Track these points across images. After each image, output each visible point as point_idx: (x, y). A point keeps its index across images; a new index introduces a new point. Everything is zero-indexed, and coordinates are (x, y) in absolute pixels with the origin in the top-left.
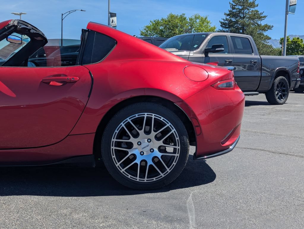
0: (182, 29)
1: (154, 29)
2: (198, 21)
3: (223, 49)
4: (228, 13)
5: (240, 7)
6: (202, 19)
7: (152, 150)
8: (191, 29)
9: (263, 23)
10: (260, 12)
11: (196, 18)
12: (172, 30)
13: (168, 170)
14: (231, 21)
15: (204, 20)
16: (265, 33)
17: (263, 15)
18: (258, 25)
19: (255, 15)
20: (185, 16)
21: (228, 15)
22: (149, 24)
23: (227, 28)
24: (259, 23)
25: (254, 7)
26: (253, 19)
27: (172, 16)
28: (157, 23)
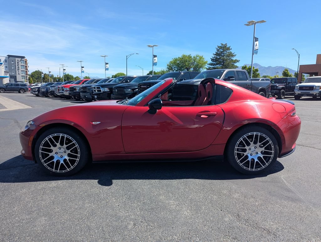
0: (189, 63)
1: (175, 63)
2: (198, 58)
3: (234, 79)
4: (215, 53)
5: (222, 50)
6: (200, 57)
7: (257, 153)
8: (194, 62)
9: (234, 59)
10: (232, 53)
11: (197, 56)
12: (184, 63)
13: (267, 164)
14: (217, 58)
15: (201, 58)
16: (235, 64)
17: (234, 54)
18: (231, 59)
19: (230, 54)
20: (191, 55)
21: (215, 55)
22: (171, 60)
23: (215, 62)
24: (232, 59)
25: (230, 50)
26: (229, 57)
27: (184, 56)
28: (176, 60)
